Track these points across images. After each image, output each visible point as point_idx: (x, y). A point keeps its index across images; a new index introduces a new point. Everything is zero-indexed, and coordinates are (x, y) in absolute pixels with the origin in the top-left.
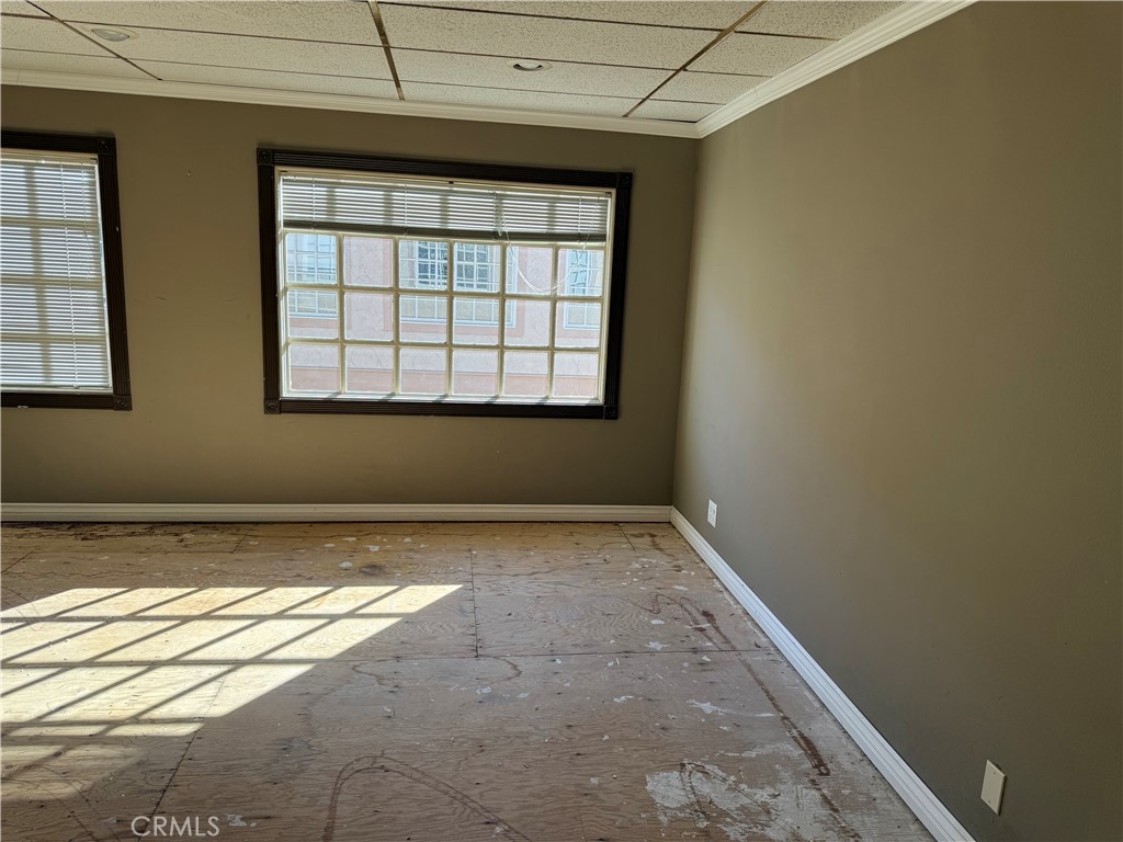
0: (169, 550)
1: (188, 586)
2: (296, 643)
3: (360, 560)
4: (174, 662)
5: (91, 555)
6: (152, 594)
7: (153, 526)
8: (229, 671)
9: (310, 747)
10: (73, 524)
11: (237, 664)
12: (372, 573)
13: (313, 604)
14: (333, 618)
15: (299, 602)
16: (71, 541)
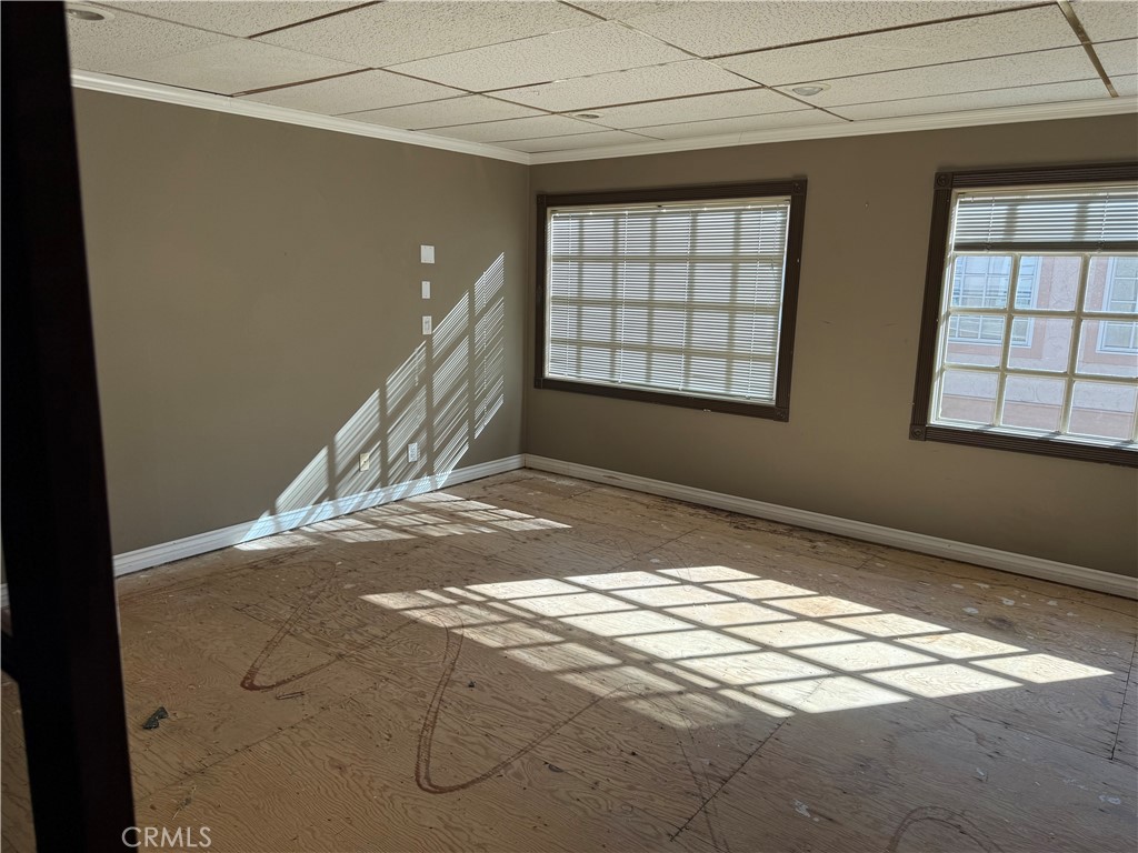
0: (801, 552)
1: (809, 589)
2: (898, 671)
3: (989, 609)
4: (784, 651)
5: (738, 542)
6: (778, 587)
7: (794, 528)
8: (828, 676)
9: (887, 774)
10: (731, 514)
11: (837, 672)
12: (998, 626)
13: (925, 639)
14: (943, 660)
15: (910, 633)
16: (725, 526)
